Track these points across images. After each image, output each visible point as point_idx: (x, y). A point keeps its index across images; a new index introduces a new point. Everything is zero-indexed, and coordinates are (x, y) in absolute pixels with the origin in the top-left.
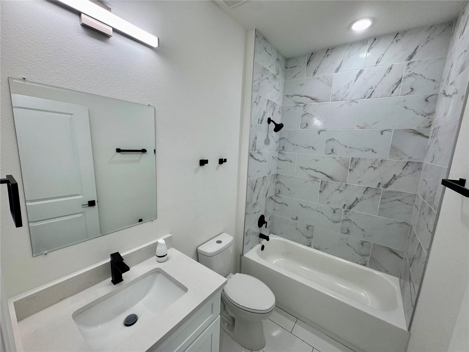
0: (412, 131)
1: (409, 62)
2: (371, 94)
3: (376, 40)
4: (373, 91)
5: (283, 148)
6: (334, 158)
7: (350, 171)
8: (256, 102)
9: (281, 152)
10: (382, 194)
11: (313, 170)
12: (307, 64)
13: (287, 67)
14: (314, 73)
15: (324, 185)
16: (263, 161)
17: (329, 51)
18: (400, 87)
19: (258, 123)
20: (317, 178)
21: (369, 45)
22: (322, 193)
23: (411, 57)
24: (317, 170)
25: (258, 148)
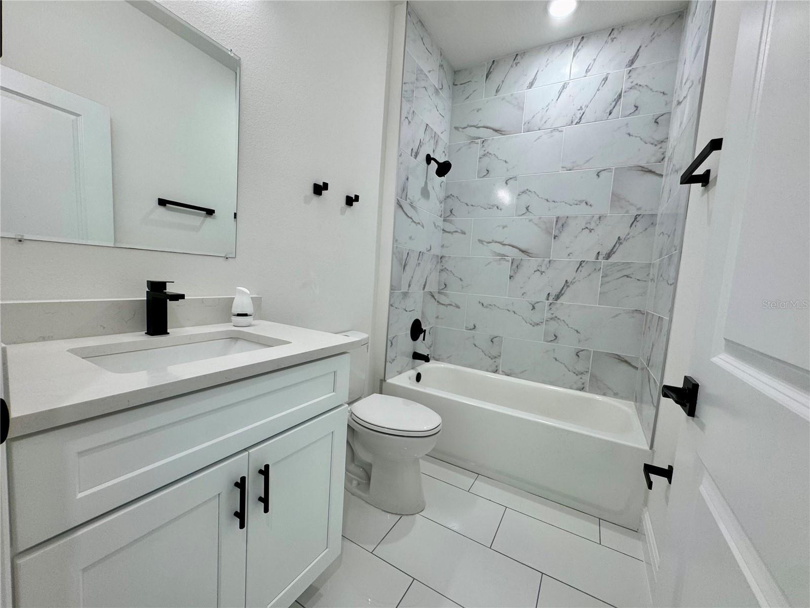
0: (640, 168)
1: (631, 68)
2: (581, 118)
3: (585, 40)
4: (583, 113)
5: (451, 211)
6: (530, 220)
7: (554, 238)
8: (407, 118)
9: (448, 218)
10: (603, 269)
11: (499, 242)
12: (487, 77)
13: (455, 83)
14: (497, 91)
15: (516, 266)
16: (419, 223)
17: (517, 56)
18: (620, 105)
19: (411, 156)
20: (505, 256)
21: (575, 46)
22: (513, 279)
23: (632, 62)
24: (504, 243)
25: (411, 198)
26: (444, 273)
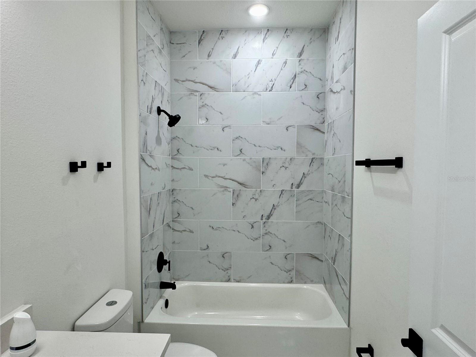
0: (312, 127)
1: (300, 59)
2: (272, 88)
4: (274, 84)
5: (178, 151)
6: (244, 160)
7: (262, 174)
8: (143, 80)
9: (175, 157)
10: (296, 196)
11: (221, 177)
12: (199, 43)
13: (172, 42)
14: (209, 56)
15: (237, 196)
16: (156, 168)
17: (223, 32)
18: (296, 82)
19: (148, 112)
20: (227, 188)
21: (263, 34)
22: (235, 205)
23: (300, 55)
24: (226, 177)
25: (150, 149)
26: (176, 204)
